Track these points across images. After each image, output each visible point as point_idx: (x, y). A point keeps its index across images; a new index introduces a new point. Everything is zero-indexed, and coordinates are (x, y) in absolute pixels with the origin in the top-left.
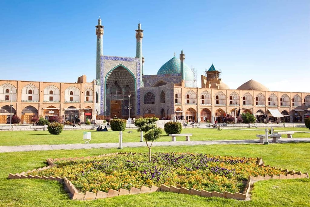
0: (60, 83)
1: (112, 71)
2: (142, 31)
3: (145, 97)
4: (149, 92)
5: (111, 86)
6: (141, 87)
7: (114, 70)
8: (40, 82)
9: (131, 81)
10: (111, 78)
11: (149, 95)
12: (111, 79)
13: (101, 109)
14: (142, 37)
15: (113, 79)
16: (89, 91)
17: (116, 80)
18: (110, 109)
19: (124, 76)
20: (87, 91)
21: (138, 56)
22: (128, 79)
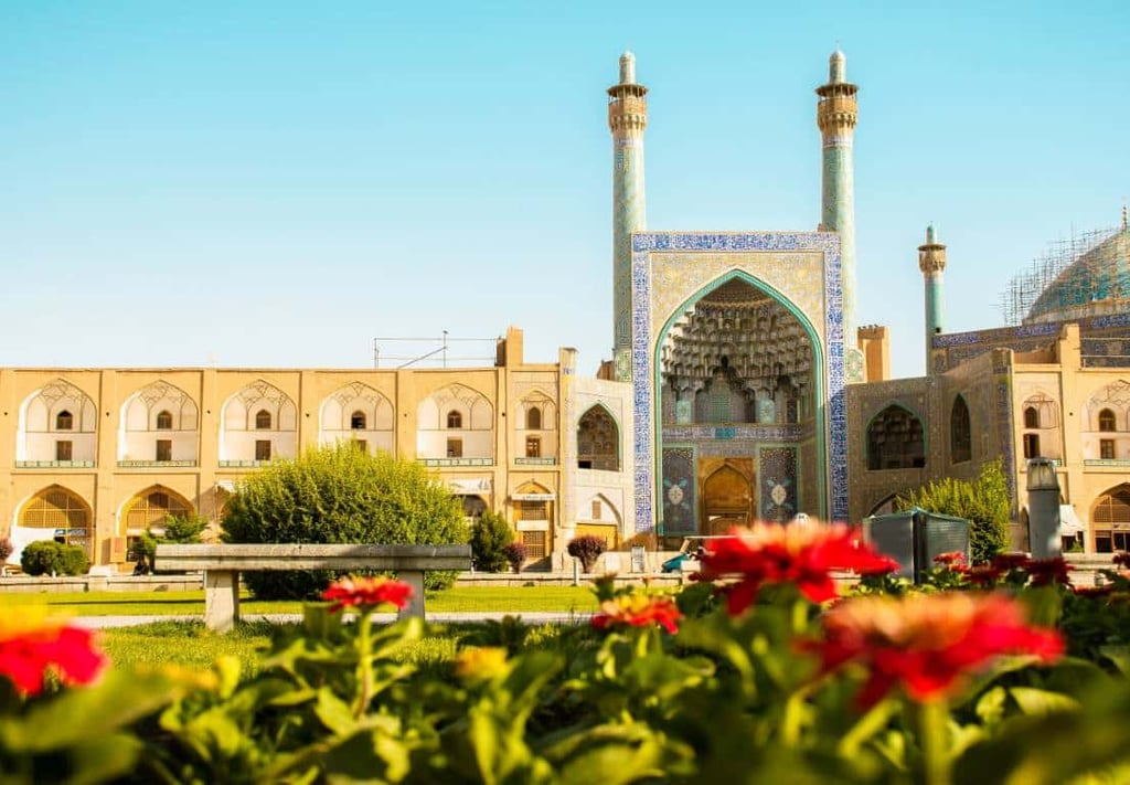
0: (397, 373)
1: (692, 309)
2: (849, 90)
3: (872, 435)
4: (893, 409)
5: (699, 385)
6: (848, 380)
7: (705, 298)
8: (300, 373)
9: (800, 354)
10: (696, 343)
11: (894, 424)
12: (695, 349)
13: (638, 501)
14: (851, 123)
15: (705, 350)
16: (540, 406)
17: (726, 351)
18: (696, 501)
19: (760, 331)
20: (530, 406)
21: (830, 220)
22: (782, 346)
